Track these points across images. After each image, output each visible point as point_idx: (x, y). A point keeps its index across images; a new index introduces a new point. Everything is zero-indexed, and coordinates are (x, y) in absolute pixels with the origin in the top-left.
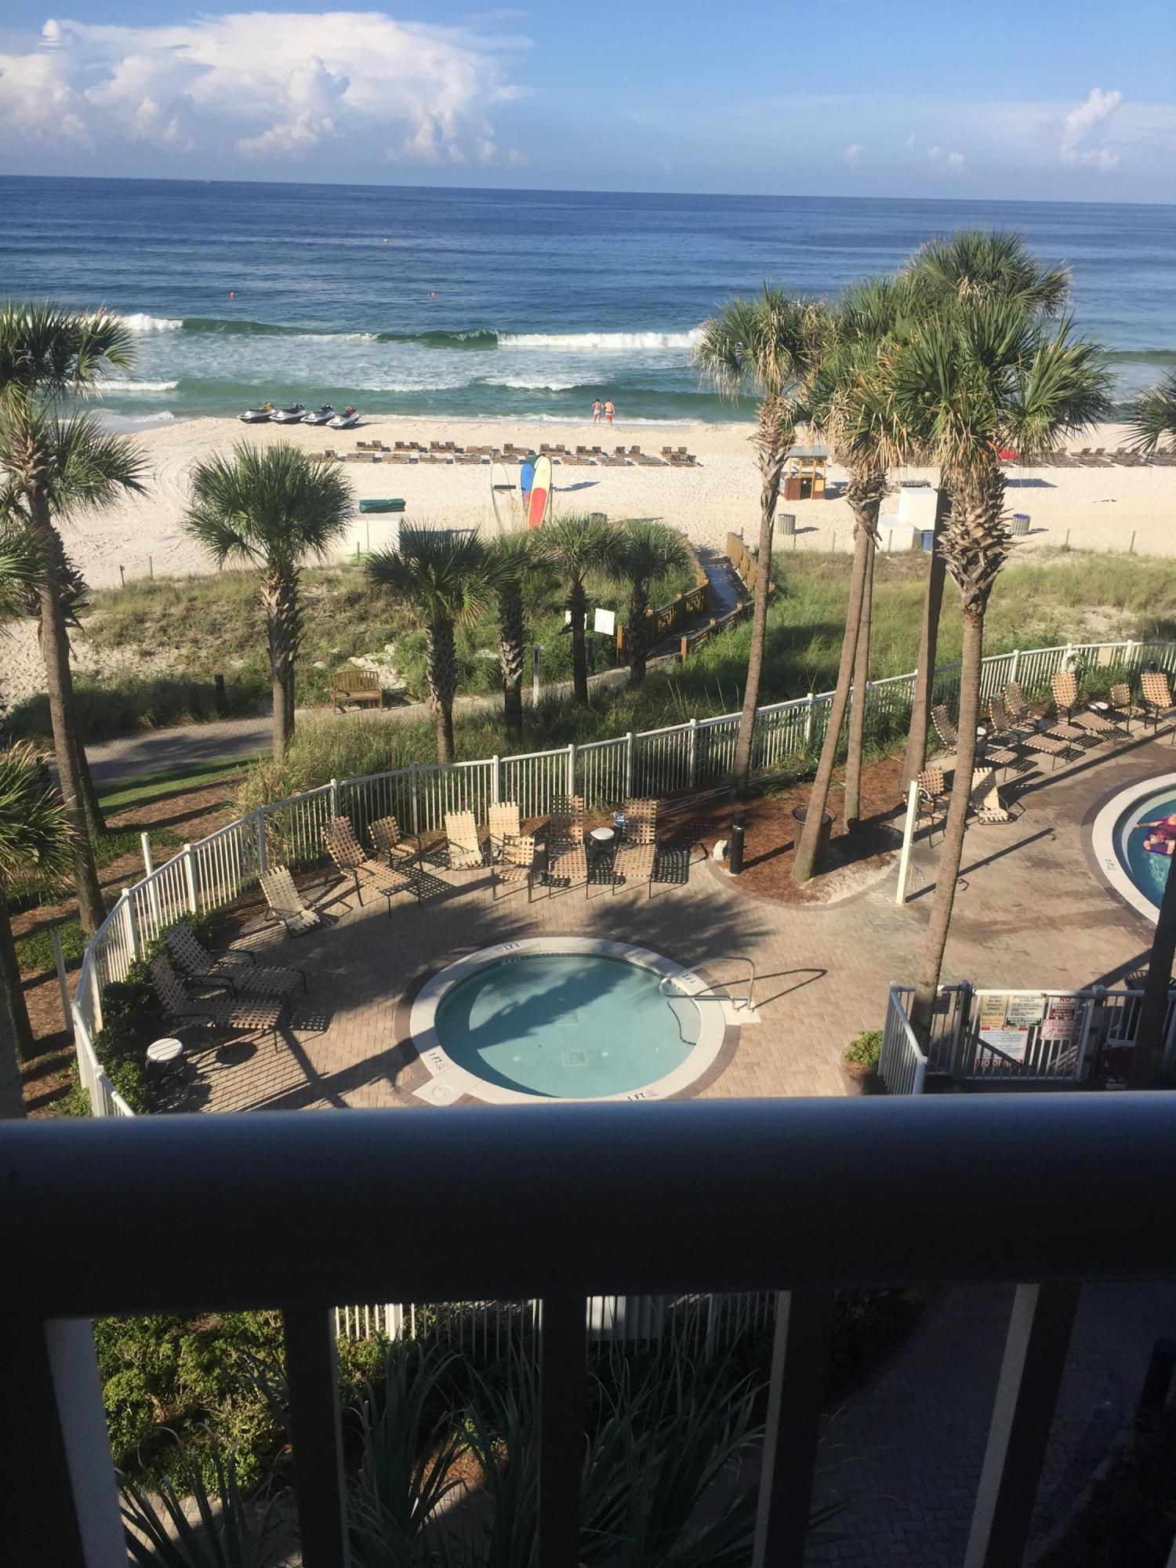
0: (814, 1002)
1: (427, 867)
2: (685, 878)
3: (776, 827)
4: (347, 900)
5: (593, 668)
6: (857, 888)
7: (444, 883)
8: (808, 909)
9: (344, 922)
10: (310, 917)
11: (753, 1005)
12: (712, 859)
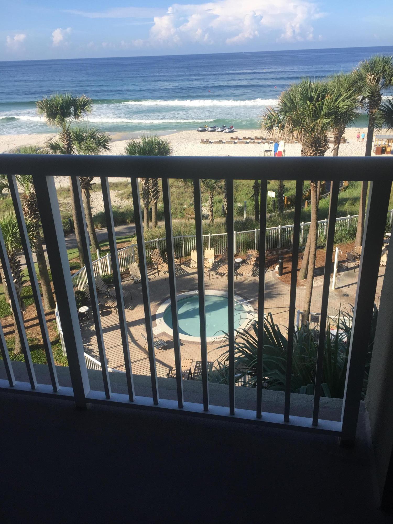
1: (183, 266)
4: (155, 275)
6: (320, 284)
7: (186, 272)
9: (151, 281)
12: (275, 271)
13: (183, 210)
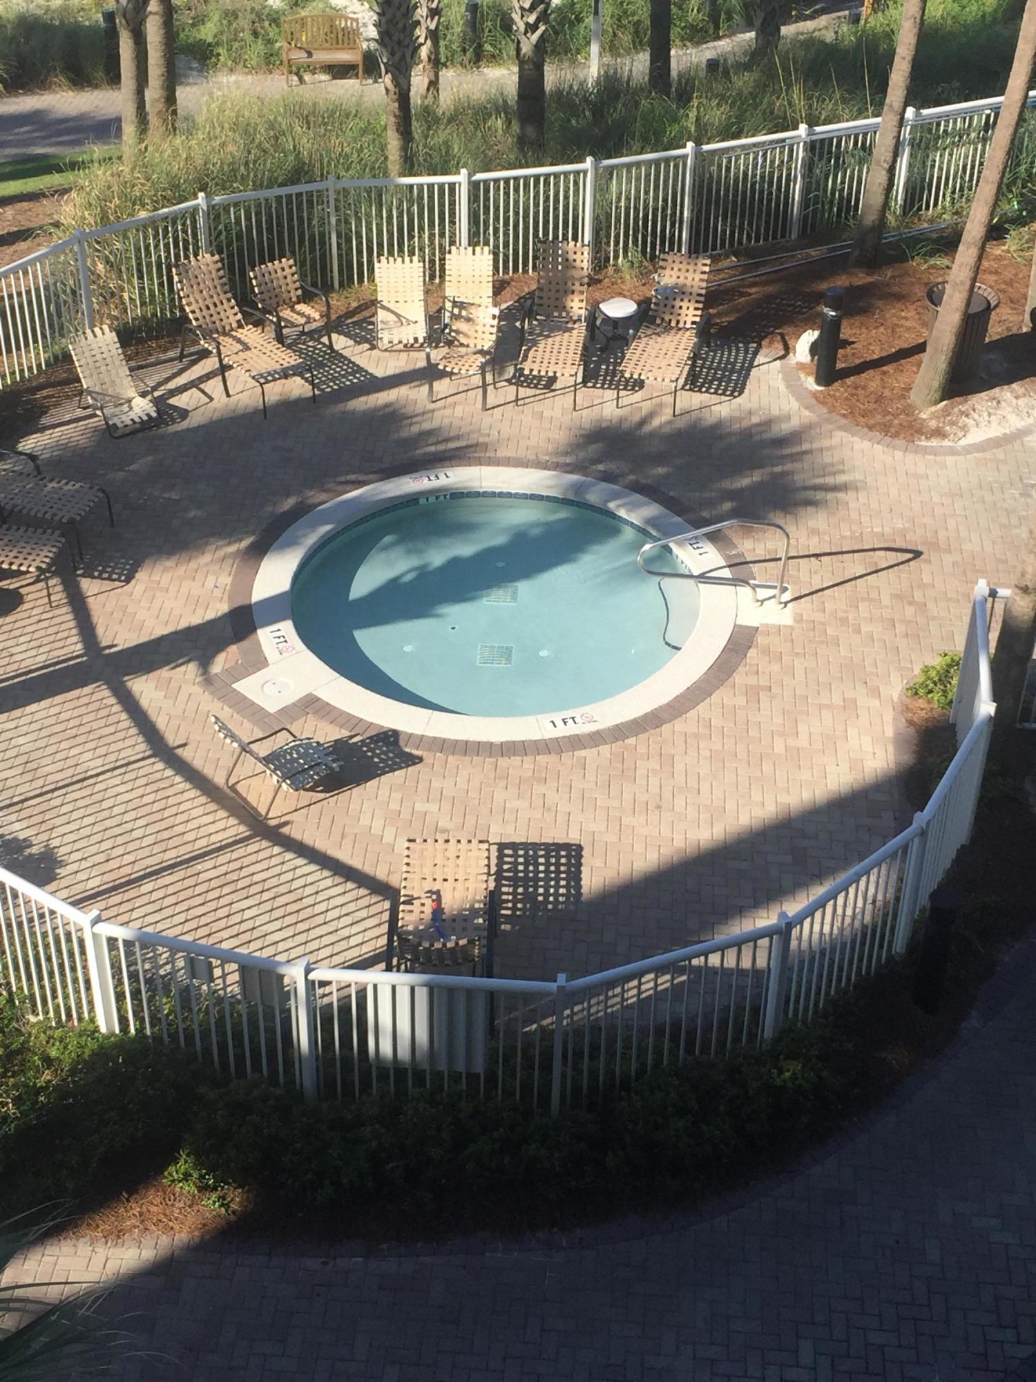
0: (886, 600)
1: (340, 342)
2: (739, 389)
3: (912, 313)
4: (207, 386)
5: (717, 28)
6: (1016, 422)
7: (360, 369)
8: (925, 450)
9: (193, 421)
10: (142, 407)
11: (787, 596)
12: (793, 359)
13: (266, 24)
